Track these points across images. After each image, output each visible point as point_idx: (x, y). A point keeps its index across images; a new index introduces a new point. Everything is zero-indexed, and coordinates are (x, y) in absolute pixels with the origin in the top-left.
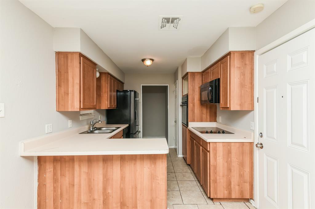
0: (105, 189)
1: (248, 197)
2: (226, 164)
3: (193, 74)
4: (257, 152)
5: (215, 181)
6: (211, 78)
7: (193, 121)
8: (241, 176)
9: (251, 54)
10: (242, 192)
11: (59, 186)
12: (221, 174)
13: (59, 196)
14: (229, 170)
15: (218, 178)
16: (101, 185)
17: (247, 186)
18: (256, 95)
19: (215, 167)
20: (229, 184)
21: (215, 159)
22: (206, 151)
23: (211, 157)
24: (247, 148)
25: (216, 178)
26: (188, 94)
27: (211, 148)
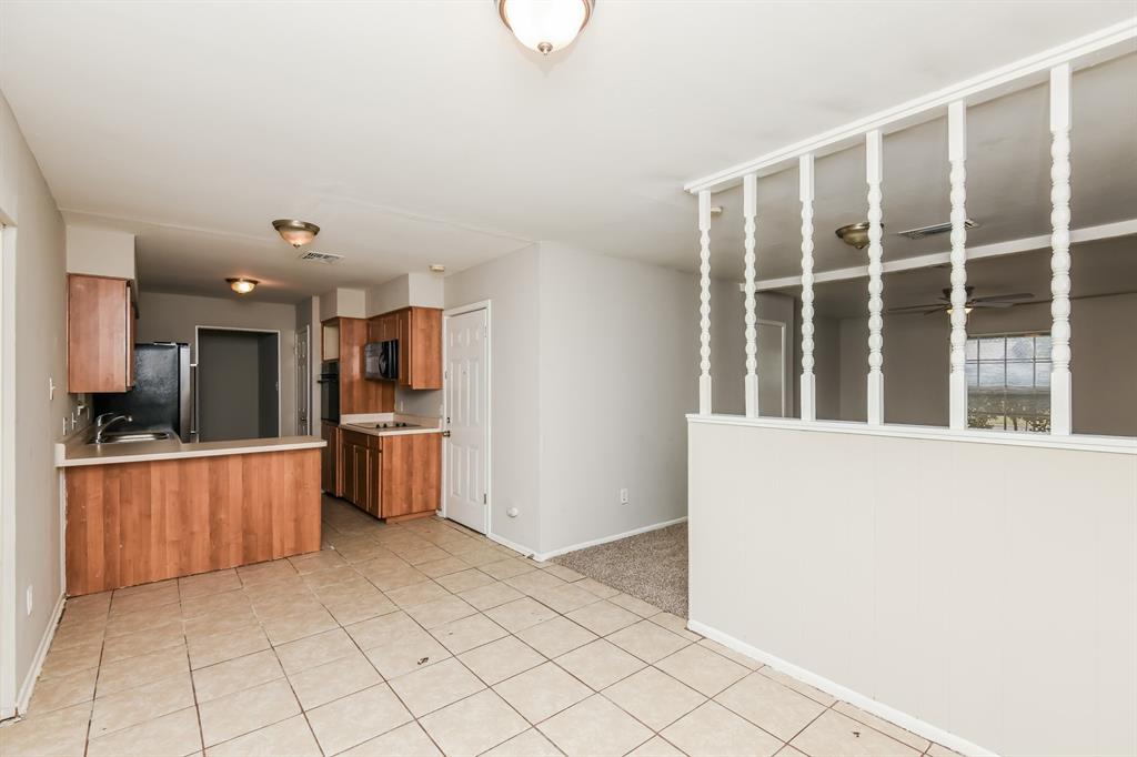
0: (213, 514)
1: (434, 507)
2: (405, 467)
3: (350, 320)
4: (445, 440)
5: (390, 493)
6: (385, 336)
7: (351, 411)
8: (426, 480)
9: (438, 313)
10: (426, 503)
11: (118, 522)
12: (398, 481)
13: (118, 537)
14: (410, 474)
15: (394, 487)
16: (205, 510)
17: (433, 493)
18: (445, 369)
19: (390, 472)
20: (409, 493)
21: (391, 461)
22: (376, 451)
23: (384, 458)
24: (434, 442)
25: (391, 488)
26: (339, 359)
27: (383, 446)
